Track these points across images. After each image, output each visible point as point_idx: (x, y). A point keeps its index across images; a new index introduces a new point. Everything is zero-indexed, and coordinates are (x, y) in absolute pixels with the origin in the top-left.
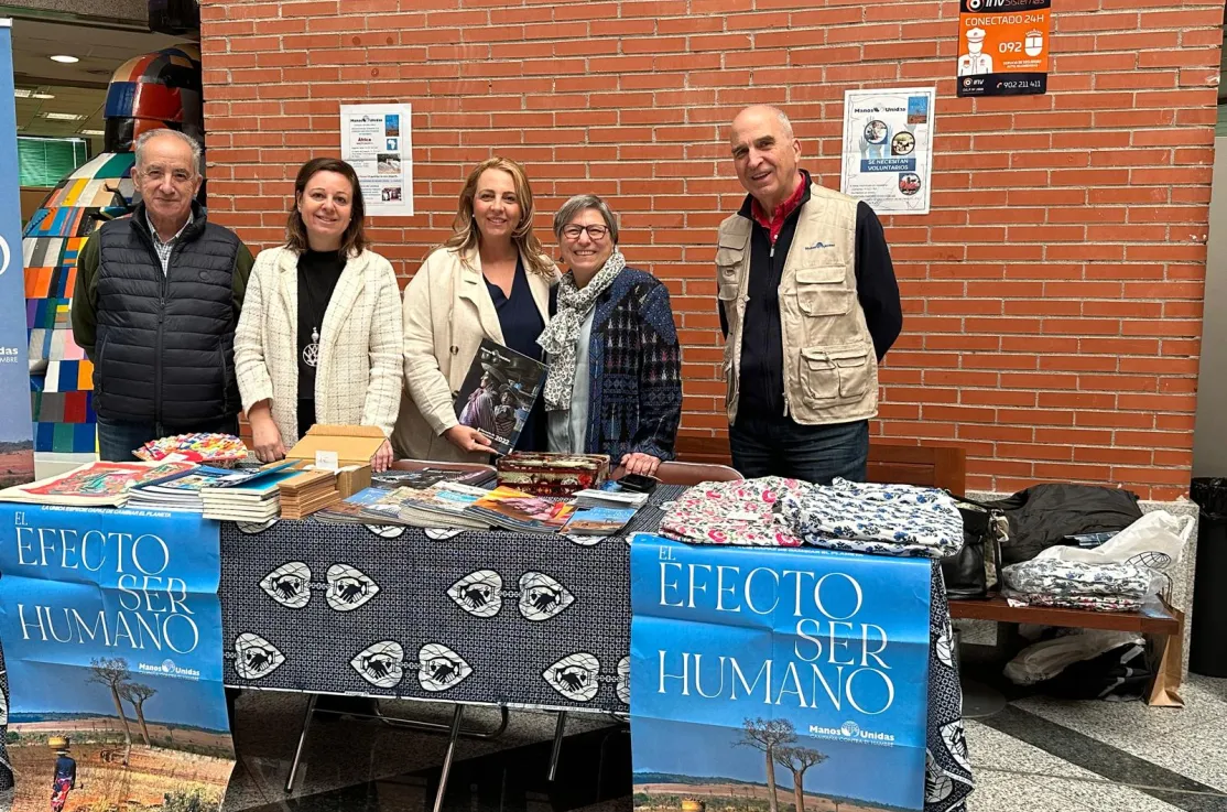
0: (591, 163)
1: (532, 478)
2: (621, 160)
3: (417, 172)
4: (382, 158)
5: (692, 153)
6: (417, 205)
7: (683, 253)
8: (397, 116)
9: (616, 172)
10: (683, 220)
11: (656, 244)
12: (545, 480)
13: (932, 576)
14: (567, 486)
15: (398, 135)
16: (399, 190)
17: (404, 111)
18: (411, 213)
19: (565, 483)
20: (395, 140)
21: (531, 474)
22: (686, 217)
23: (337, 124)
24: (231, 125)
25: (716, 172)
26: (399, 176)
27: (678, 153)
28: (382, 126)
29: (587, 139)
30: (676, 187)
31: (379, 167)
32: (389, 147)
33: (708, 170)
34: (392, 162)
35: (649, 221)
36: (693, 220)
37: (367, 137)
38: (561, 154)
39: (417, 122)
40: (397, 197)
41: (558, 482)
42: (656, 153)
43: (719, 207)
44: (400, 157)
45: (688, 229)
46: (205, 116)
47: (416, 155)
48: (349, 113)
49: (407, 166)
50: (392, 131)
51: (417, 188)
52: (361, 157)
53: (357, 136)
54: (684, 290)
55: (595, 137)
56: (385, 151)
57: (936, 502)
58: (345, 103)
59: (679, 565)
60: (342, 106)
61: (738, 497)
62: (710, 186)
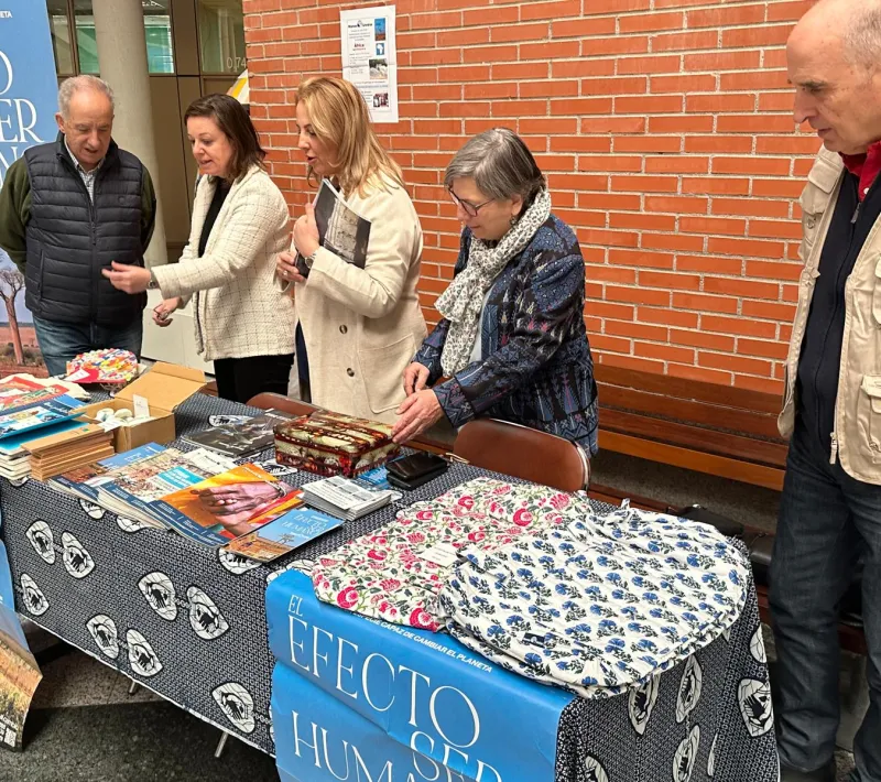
0: (554, 61)
1: (301, 451)
2: (583, 56)
3: (401, 77)
4: (373, 64)
5: (659, 44)
6: (402, 110)
7: (644, 162)
8: (384, 20)
9: (578, 69)
10: (644, 123)
11: (615, 152)
12: (312, 456)
13: (560, 729)
14: (329, 466)
15: (384, 39)
16: (386, 95)
17: (389, 13)
18: (395, 119)
19: (328, 462)
20: (383, 45)
21: (299, 447)
22: (647, 121)
23: (337, 31)
24: (261, 36)
25: (682, 67)
26: (387, 82)
27: (641, 45)
28: (372, 30)
29: (550, 32)
30: (637, 85)
31: (371, 73)
32: (378, 53)
33: (673, 64)
34: (381, 67)
35: (611, 126)
36: (656, 125)
37: (361, 42)
38: (527, 52)
39: (401, 24)
40: (384, 104)
41: (322, 460)
42: (617, 46)
43: (684, 110)
44: (387, 62)
45: (650, 135)
46: (245, 29)
47: (401, 59)
48: (348, 18)
49: (392, 70)
50: (380, 36)
51: (402, 94)
52: (358, 63)
53: (353, 42)
54: (642, 206)
55: (560, 30)
56: (375, 57)
57: (711, 569)
58: (344, 9)
59: (305, 624)
60: (341, 12)
61: (488, 512)
62: (674, 83)
